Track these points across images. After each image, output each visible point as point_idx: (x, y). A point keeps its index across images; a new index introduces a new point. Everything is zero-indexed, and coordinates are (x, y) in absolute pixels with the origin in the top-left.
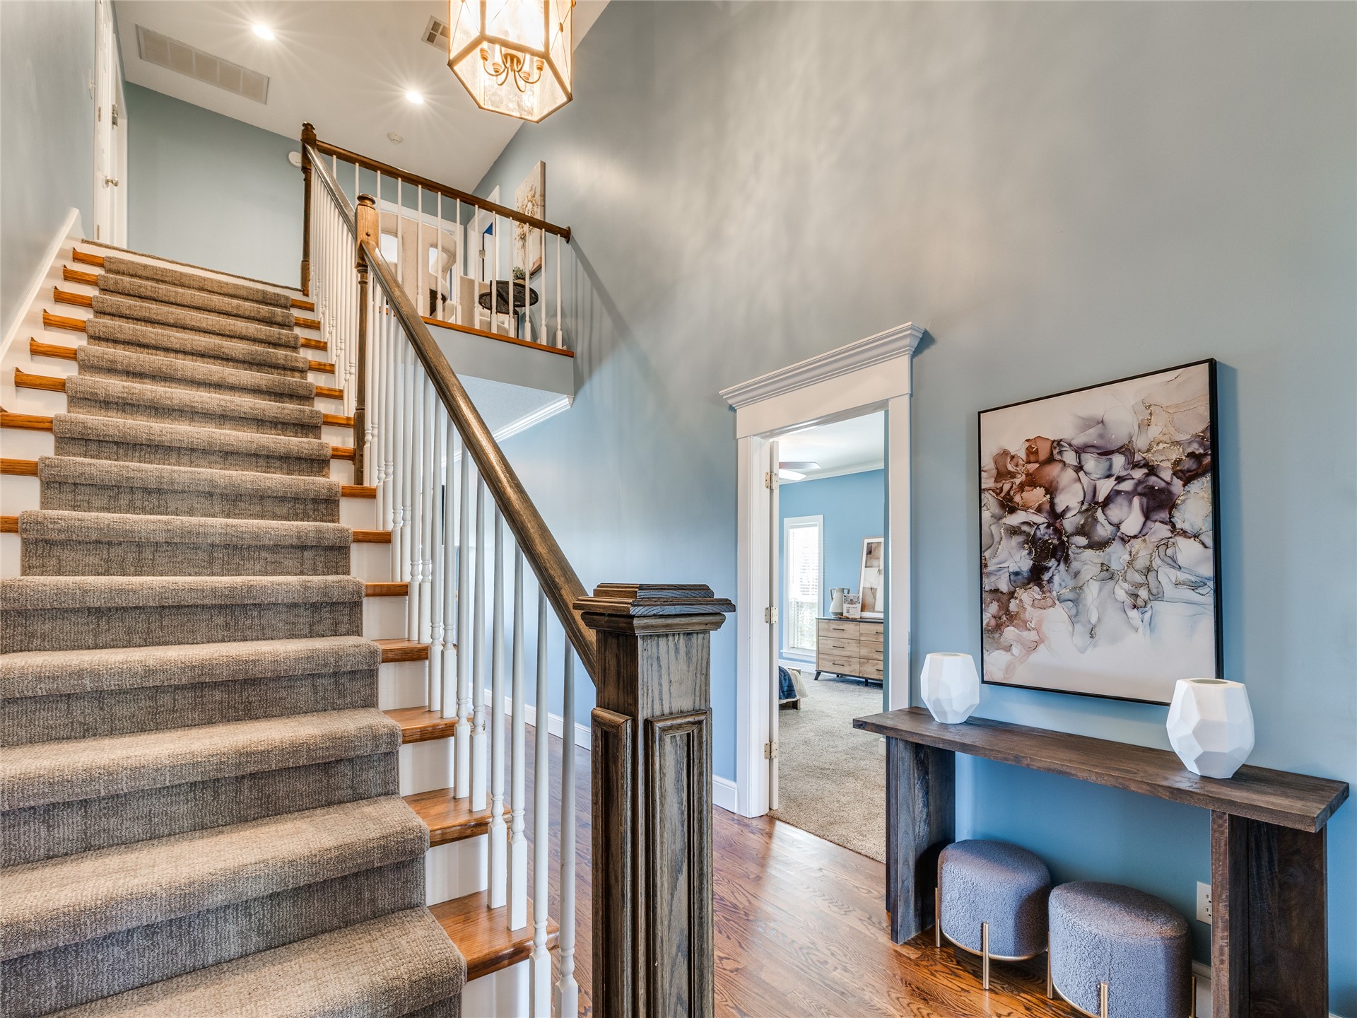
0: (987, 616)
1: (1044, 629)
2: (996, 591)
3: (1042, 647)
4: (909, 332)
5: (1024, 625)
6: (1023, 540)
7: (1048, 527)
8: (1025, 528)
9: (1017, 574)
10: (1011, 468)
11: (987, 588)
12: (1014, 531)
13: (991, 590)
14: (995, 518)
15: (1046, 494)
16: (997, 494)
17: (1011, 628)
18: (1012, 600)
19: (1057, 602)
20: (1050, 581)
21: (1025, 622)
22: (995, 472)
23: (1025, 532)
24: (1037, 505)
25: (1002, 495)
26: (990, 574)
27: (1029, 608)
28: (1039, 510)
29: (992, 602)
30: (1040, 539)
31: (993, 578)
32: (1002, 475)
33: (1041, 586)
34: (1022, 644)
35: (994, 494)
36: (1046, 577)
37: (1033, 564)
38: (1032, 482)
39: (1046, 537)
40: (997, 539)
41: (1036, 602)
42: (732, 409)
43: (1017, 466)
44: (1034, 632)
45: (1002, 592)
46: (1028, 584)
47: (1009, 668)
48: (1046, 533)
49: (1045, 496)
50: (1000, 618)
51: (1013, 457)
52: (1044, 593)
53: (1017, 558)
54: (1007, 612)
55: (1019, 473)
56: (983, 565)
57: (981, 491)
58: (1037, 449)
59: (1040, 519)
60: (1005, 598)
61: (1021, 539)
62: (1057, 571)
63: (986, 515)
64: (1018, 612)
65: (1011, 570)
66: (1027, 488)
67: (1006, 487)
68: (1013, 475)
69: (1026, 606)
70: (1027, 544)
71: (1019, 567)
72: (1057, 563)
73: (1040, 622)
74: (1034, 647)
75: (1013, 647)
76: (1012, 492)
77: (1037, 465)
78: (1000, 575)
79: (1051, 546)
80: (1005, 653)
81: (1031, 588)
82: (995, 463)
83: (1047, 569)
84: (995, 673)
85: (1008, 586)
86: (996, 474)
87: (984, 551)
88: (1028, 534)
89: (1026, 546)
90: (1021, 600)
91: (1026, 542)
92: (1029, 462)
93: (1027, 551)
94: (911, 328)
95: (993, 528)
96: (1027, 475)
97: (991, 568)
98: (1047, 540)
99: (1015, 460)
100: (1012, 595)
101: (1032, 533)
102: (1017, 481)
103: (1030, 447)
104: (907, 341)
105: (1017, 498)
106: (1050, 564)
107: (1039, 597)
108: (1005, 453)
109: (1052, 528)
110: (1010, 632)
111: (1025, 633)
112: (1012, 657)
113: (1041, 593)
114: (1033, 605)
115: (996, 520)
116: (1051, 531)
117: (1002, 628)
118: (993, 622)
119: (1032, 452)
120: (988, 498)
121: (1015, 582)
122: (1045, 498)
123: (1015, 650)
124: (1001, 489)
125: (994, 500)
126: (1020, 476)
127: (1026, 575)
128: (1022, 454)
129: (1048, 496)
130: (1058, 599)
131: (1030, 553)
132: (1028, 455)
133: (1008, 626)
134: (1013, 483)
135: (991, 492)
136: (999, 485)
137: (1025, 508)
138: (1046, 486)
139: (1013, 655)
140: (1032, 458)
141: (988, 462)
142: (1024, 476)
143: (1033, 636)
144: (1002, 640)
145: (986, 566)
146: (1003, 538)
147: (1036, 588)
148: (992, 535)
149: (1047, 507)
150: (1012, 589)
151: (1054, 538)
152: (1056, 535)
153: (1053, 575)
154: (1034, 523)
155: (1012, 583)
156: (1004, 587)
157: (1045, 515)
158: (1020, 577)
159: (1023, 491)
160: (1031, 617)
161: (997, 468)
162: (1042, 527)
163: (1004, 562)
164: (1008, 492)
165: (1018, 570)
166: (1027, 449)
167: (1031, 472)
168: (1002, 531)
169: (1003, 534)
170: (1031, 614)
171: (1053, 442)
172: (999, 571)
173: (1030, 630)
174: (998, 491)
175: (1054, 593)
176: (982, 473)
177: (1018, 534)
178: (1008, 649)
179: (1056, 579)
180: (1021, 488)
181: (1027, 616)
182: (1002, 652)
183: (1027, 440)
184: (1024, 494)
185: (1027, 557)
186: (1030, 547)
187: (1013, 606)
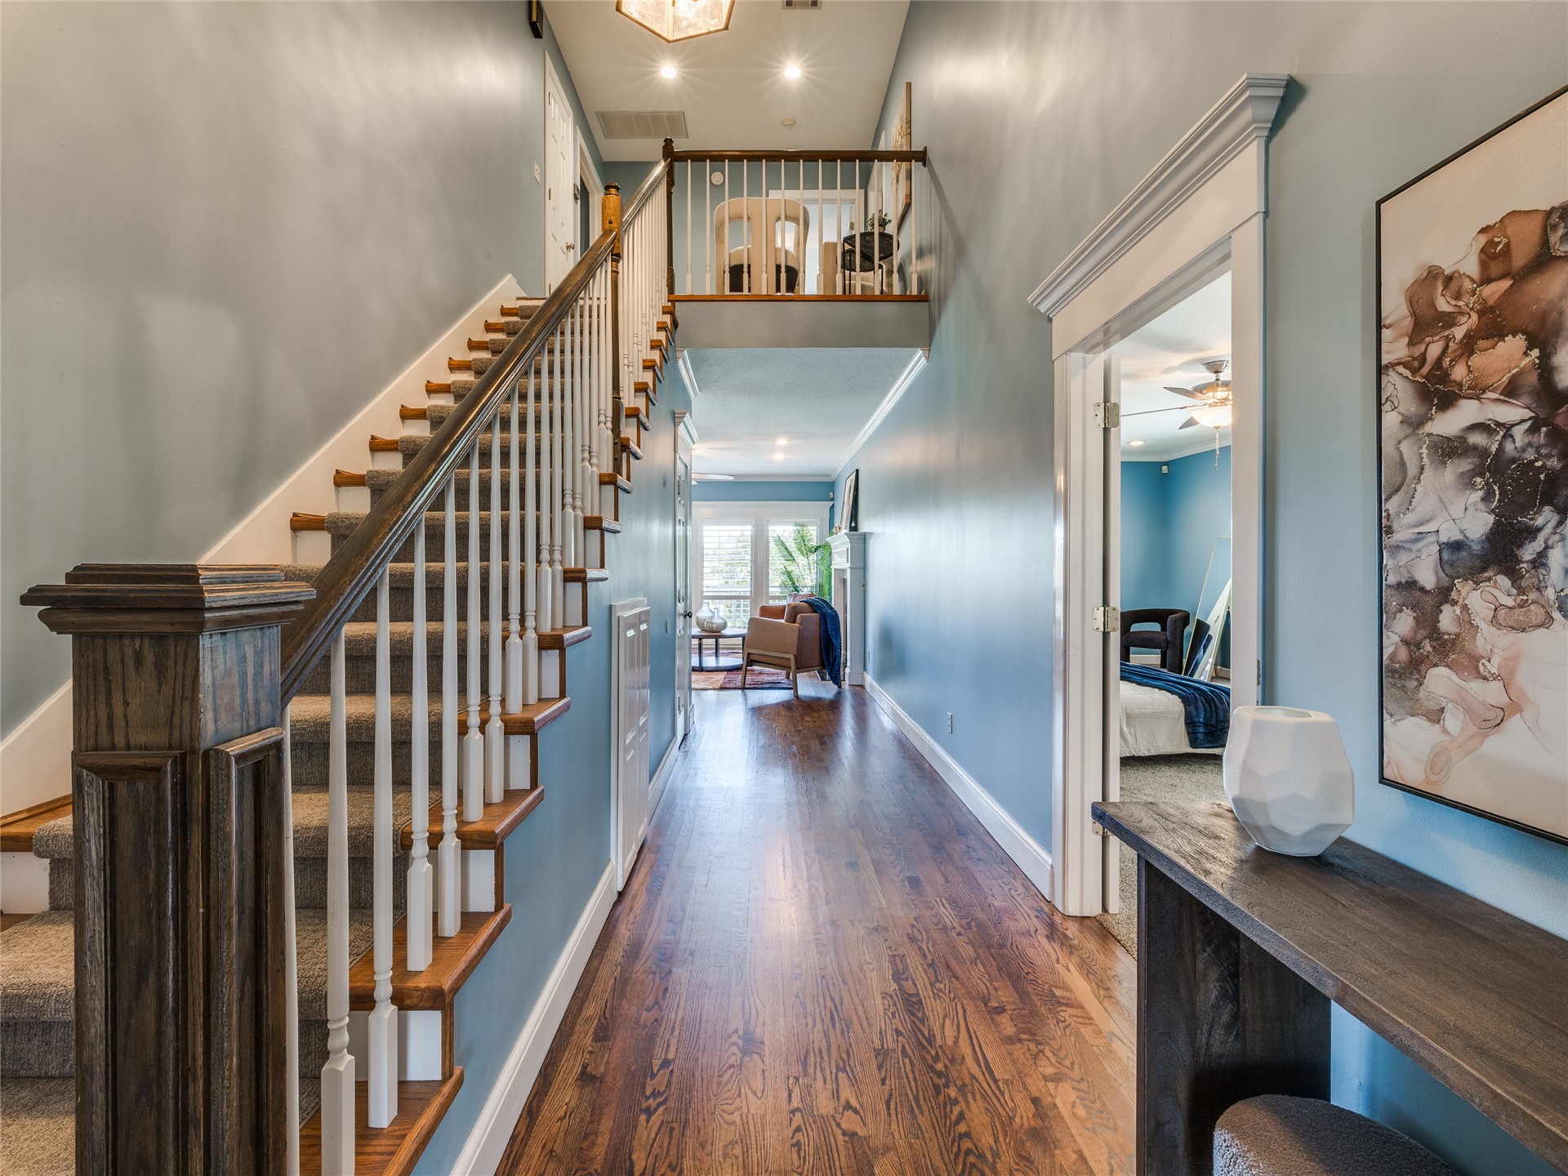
0: (1391, 640)
1: (1522, 679)
2: (1411, 585)
3: (1515, 723)
4: (1247, 95)
5: (1473, 666)
6: (1470, 467)
7: (1534, 429)
8: (1477, 439)
9: (1456, 546)
10: (1443, 305)
11: (1392, 579)
12: (1448, 449)
13: (1399, 584)
14: (1410, 424)
15: (1530, 348)
16: (1414, 371)
17: (1442, 671)
18: (1446, 608)
19: (1557, 615)
20: (1540, 561)
21: (1475, 659)
22: (1408, 323)
23: (1475, 448)
24: (1505, 379)
25: (1425, 370)
26: (1397, 548)
27: (1484, 626)
28: (1511, 391)
29: (1401, 611)
30: (1513, 460)
31: (1404, 558)
32: (1425, 323)
33: (1514, 575)
34: (1469, 711)
35: (1407, 373)
36: (1528, 552)
37: (1496, 523)
38: (1493, 326)
39: (1530, 455)
40: (1412, 470)
41: (1502, 612)
42: (1050, 320)
43: (1458, 296)
44: (1497, 685)
45: (1422, 589)
46: (1484, 569)
47: (1437, 761)
48: (1530, 444)
49: (1526, 354)
50: (1418, 646)
51: (1449, 279)
52: (1522, 591)
53: (1457, 509)
54: (1435, 633)
55: (1462, 313)
56: (1384, 530)
57: (1381, 370)
58: (1507, 245)
59: (1514, 413)
60: (1429, 602)
61: (1465, 465)
62: (1557, 537)
63: (1391, 420)
64: (1458, 635)
65: (1444, 538)
66: (1481, 343)
67: (1434, 350)
68: (1449, 320)
69: (1477, 621)
70: (1482, 475)
71: (1462, 532)
72: (1556, 518)
73: (1512, 663)
74: (1495, 721)
75: (1447, 715)
76: (1448, 360)
77: (1506, 284)
78: (1419, 551)
79: (1542, 477)
80: (1427, 724)
81: (1489, 579)
82: (1411, 302)
83: (1532, 533)
84: (1408, 765)
85: (1437, 573)
86: (1411, 326)
87: (1387, 500)
88: (1483, 453)
89: (1479, 480)
90: (1465, 608)
91: (1479, 471)
92: (1486, 280)
93: (1480, 493)
94: (1249, 86)
95: (1405, 447)
96: (1481, 313)
97: (1399, 536)
98: (1532, 462)
99: (1454, 285)
100: (1444, 594)
101: (1494, 449)
102: (1459, 332)
103: (1491, 243)
104: (1248, 114)
105: (1459, 373)
106: (1539, 521)
107: (1510, 602)
108: (1433, 274)
109: (1544, 429)
110: (1440, 680)
111: (1475, 686)
112: (1444, 737)
113: (1514, 591)
114: (1494, 621)
115: (1410, 430)
116: (1541, 438)
117: (1423, 668)
118: (1403, 654)
119: (1494, 256)
120: (1398, 386)
121: (1451, 565)
122: (1527, 360)
123: (1453, 721)
124: (1423, 358)
125: (1407, 384)
126: (1464, 319)
127: (1476, 548)
128: (1472, 268)
129: (1535, 353)
130: (1560, 609)
131: (1487, 498)
132: (1484, 265)
133: (1436, 665)
134: (1448, 339)
135: (1401, 369)
136: (1418, 350)
137: (1477, 391)
138: (1531, 328)
139: (1445, 731)
140: (1495, 269)
141: (1395, 307)
142: (1475, 317)
143: (1493, 693)
144: (1422, 694)
145: (1390, 531)
146: (1426, 467)
147: (1504, 581)
148: (1403, 464)
149: (1532, 379)
150: (1445, 581)
151: (1549, 456)
152: (1554, 446)
153: (1547, 548)
154: (1498, 424)
155: (1445, 567)
156: (1427, 577)
157: (1526, 400)
158: (1464, 554)
159: (1472, 353)
160: (1489, 647)
161: (1414, 314)
162: (1518, 432)
163: (1428, 521)
164: (1439, 360)
165: (1459, 537)
166: (1482, 251)
167: (1491, 302)
168: (1424, 451)
169: (1425, 460)
170: (1489, 640)
171: (1549, 214)
172: (1416, 541)
173: (1485, 678)
174: (1414, 364)
175: (1550, 594)
176: (1384, 331)
177: (1460, 456)
178: (1436, 716)
179: (1556, 558)
180: (1468, 346)
181: (1480, 645)
182: (1421, 722)
183: (1483, 231)
184: (1477, 360)
185: (1481, 506)
186: (1487, 483)
187: (1447, 620)
